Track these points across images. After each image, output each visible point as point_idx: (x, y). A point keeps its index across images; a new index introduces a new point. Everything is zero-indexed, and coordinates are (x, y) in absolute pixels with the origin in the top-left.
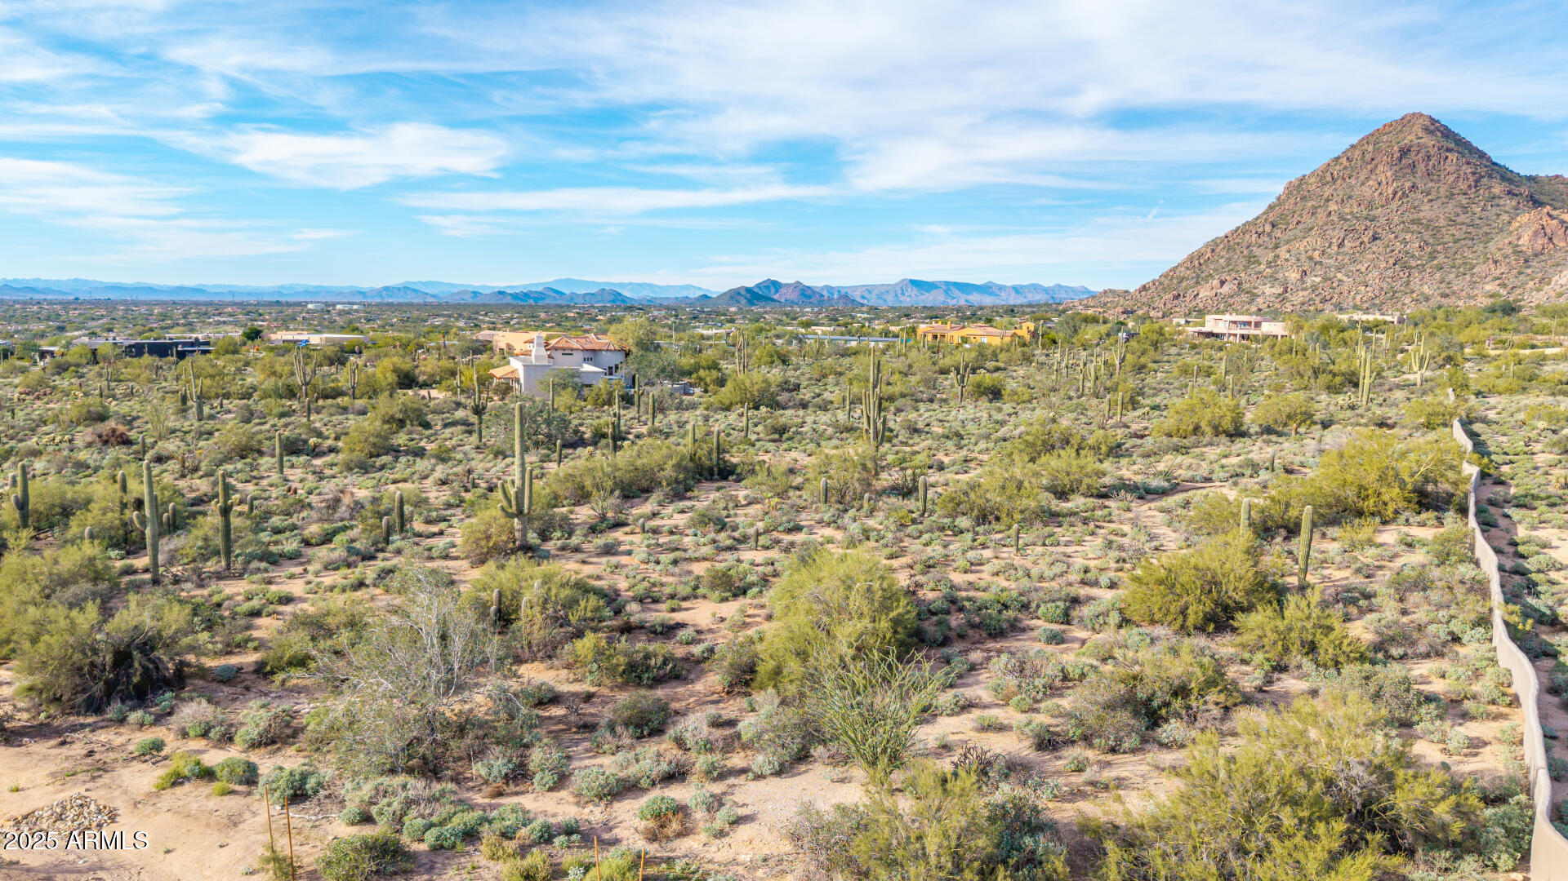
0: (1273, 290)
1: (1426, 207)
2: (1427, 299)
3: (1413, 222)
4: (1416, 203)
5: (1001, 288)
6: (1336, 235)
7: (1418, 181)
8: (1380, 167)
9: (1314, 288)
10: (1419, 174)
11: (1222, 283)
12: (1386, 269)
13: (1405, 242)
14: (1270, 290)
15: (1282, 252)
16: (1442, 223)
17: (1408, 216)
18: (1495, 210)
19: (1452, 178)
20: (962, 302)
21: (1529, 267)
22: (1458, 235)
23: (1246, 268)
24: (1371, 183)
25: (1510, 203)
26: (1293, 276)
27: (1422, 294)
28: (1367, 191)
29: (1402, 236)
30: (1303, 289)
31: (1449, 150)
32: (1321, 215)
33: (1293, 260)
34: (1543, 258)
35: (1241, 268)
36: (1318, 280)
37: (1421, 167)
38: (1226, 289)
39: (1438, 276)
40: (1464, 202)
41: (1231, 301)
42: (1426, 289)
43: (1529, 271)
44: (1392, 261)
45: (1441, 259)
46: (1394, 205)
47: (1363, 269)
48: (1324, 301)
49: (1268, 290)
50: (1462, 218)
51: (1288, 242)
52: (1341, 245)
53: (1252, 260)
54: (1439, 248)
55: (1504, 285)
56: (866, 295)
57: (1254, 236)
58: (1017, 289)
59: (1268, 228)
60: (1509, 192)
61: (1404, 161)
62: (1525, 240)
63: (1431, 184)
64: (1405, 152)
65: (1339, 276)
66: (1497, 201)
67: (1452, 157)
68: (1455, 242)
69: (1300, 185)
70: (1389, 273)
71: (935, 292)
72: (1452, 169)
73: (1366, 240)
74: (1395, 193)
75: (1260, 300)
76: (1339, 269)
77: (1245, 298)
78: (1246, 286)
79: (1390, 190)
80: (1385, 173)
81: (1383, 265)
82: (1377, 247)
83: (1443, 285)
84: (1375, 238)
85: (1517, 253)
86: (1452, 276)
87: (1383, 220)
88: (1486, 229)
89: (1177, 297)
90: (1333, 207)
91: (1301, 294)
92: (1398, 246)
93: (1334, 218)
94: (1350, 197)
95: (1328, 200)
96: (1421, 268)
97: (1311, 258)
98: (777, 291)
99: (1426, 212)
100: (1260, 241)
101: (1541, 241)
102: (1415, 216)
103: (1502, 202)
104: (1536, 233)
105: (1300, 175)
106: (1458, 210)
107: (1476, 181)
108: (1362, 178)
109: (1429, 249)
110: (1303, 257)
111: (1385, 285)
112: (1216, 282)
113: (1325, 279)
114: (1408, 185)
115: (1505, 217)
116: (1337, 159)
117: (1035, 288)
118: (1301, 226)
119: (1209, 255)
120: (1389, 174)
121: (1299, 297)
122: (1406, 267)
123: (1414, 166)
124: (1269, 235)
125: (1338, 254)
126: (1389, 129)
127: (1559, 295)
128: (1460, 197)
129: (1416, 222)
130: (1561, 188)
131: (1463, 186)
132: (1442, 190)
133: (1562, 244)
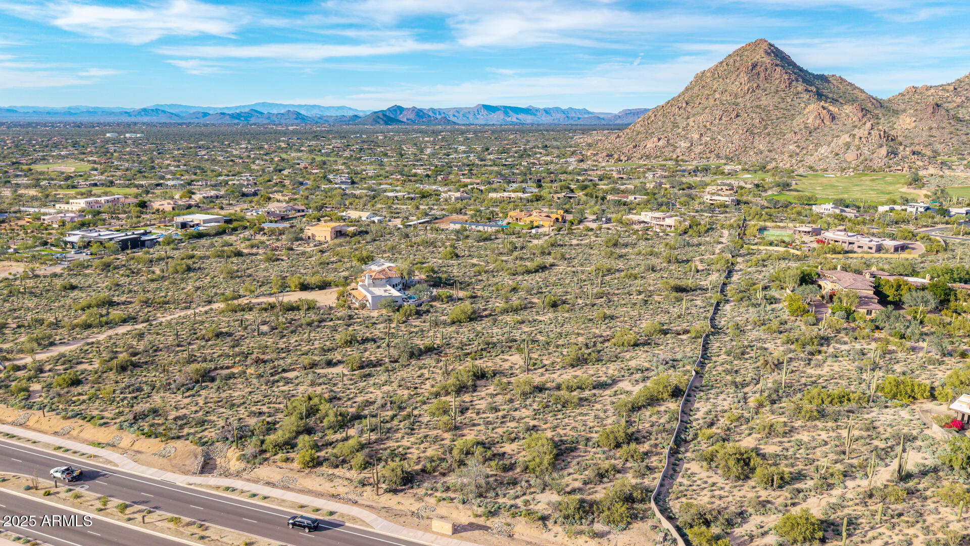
0: (685, 145)
1: (764, 98)
2: (761, 153)
3: (757, 107)
4: (759, 96)
5: (537, 110)
6: (718, 113)
7: (760, 83)
8: (742, 74)
9: (706, 144)
10: (761, 79)
11: (659, 139)
12: (742, 134)
13: (752, 119)
14: (684, 144)
15: (691, 121)
16: (771, 108)
17: (755, 103)
18: (798, 101)
19: (777, 82)
20: (514, 120)
21: (811, 136)
22: (779, 115)
23: (672, 130)
24: (737, 83)
25: (806, 96)
26: (696, 136)
27: (759, 149)
28: (734, 88)
29: (751, 114)
30: (701, 145)
31: (777, 65)
32: (711, 100)
33: (696, 127)
34: (818, 131)
35: (669, 130)
36: (708, 139)
37: (762, 75)
38: (661, 143)
39: (767, 139)
40: (783, 95)
41: (663, 150)
42: (761, 147)
43: (811, 139)
44: (745, 130)
45: (769, 129)
46: (748, 97)
47: (731, 134)
48: (711, 152)
49: (683, 145)
50: (782, 105)
51: (694, 115)
52: (720, 119)
53: (675, 125)
54: (769, 122)
55: (798, 146)
56: (456, 114)
57: (677, 109)
58: (547, 111)
59: (684, 105)
60: (806, 90)
61: (754, 71)
62: (810, 120)
63: (767, 85)
64: (754, 66)
65: (719, 137)
66: (799, 95)
67: (778, 69)
68: (777, 119)
69: (702, 76)
70: (743, 137)
71: (498, 113)
72: (778, 76)
73: (733, 117)
74: (748, 90)
75: (678, 150)
76: (719, 133)
77: (671, 148)
78: (671, 141)
79: (746, 88)
80: (744, 78)
81: (741, 132)
82: (738, 121)
83: (770, 145)
84: (737, 116)
85: (806, 127)
86: (775, 139)
87: (742, 105)
88: (793, 112)
89: (635, 147)
90: (717, 96)
91: (699, 147)
92: (749, 121)
93: (718, 102)
94: (726, 91)
95: (715, 91)
96: (759, 134)
97: (705, 126)
98: (401, 113)
99: (764, 102)
100: (680, 112)
101: (818, 122)
102: (758, 103)
103: (801, 95)
104: (815, 118)
105: (702, 70)
106: (780, 100)
107: (790, 84)
108: (733, 79)
109: (764, 123)
110: (701, 125)
111: (741, 144)
112: (656, 139)
113: (712, 139)
114: (755, 85)
115: (803, 105)
116: (721, 63)
117: (557, 110)
118: (701, 106)
119: (653, 118)
120: (746, 79)
121: (698, 149)
122: (752, 133)
123: (759, 74)
124: (685, 109)
125: (719, 124)
126: (748, 48)
127: (820, 160)
128: (781, 93)
129: (758, 107)
130: (835, 82)
131: (782, 86)
132: (772, 88)
133: (828, 123)
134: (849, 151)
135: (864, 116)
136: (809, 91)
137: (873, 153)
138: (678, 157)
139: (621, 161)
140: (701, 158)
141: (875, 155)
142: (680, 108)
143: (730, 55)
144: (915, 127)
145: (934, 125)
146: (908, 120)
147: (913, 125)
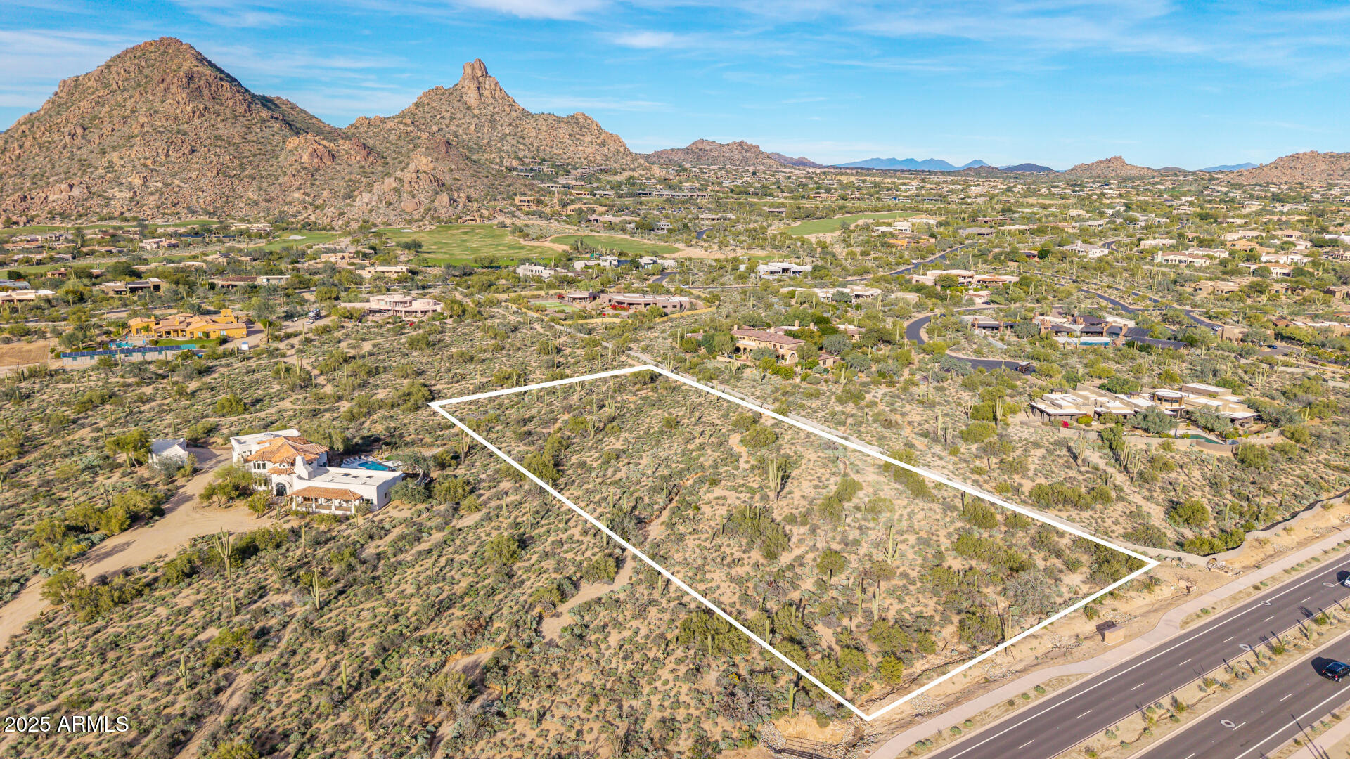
0: (123, 194)
1: (221, 126)
4: (213, 122)
6: (160, 146)
7: (207, 103)
8: (174, 89)
9: (160, 192)
10: (206, 98)
11: (71, 187)
12: (213, 178)
13: (217, 155)
14: (120, 195)
16: (238, 140)
17: (211, 133)
18: (269, 131)
19: (231, 103)
21: (315, 180)
22: (254, 150)
24: (170, 101)
25: (276, 126)
26: (137, 182)
27: (248, 199)
28: (169, 108)
29: (213, 149)
30: (151, 194)
31: (221, 80)
33: (129, 167)
36: (160, 185)
37: (205, 91)
38: (76, 192)
39: (254, 184)
40: (247, 123)
41: (87, 204)
43: (317, 183)
44: (214, 171)
45: (250, 170)
46: (196, 122)
47: (194, 177)
50: (250, 137)
52: (167, 155)
54: (245, 161)
55: (307, 194)
57: (69, 137)
60: (272, 117)
61: (192, 85)
62: (305, 159)
63: (217, 107)
64: (190, 78)
65: (177, 182)
66: (267, 124)
68: (255, 156)
69: (78, 85)
70: (216, 181)
72: (229, 95)
73: (187, 151)
74: (193, 113)
75: (116, 203)
76: (174, 176)
77: (99, 201)
78: (94, 190)
79: (189, 110)
81: (209, 174)
82: (196, 158)
83: (262, 192)
84: (192, 151)
85: (304, 168)
86: (265, 184)
87: (192, 135)
88: (270, 147)
89: (24, 199)
91: (152, 198)
92: (214, 158)
96: (239, 178)
97: (145, 166)
99: (223, 130)
101: (316, 161)
102: (216, 133)
103: (269, 124)
104: (311, 155)
106: (244, 129)
107: (249, 107)
109: (237, 162)
110: (137, 164)
112: (64, 186)
113: (166, 185)
114: (202, 106)
115: (279, 137)
118: (116, 134)
120: (184, 95)
121: (152, 201)
122: (227, 176)
123: (199, 90)
124: (84, 137)
125: (168, 163)
126: (152, 49)
127: (371, 211)
128: (242, 119)
129: (217, 137)
130: (284, 107)
131: (240, 110)
132: (228, 112)
133: (329, 163)
134: (403, 199)
135: (369, 154)
136: (277, 119)
137: (433, 201)
138: (122, 213)
139: (16, 223)
140: (164, 214)
141: (436, 203)
142: (73, 136)
143: (119, 56)
144: (434, 169)
145: (453, 167)
146: (424, 160)
147: (432, 165)
